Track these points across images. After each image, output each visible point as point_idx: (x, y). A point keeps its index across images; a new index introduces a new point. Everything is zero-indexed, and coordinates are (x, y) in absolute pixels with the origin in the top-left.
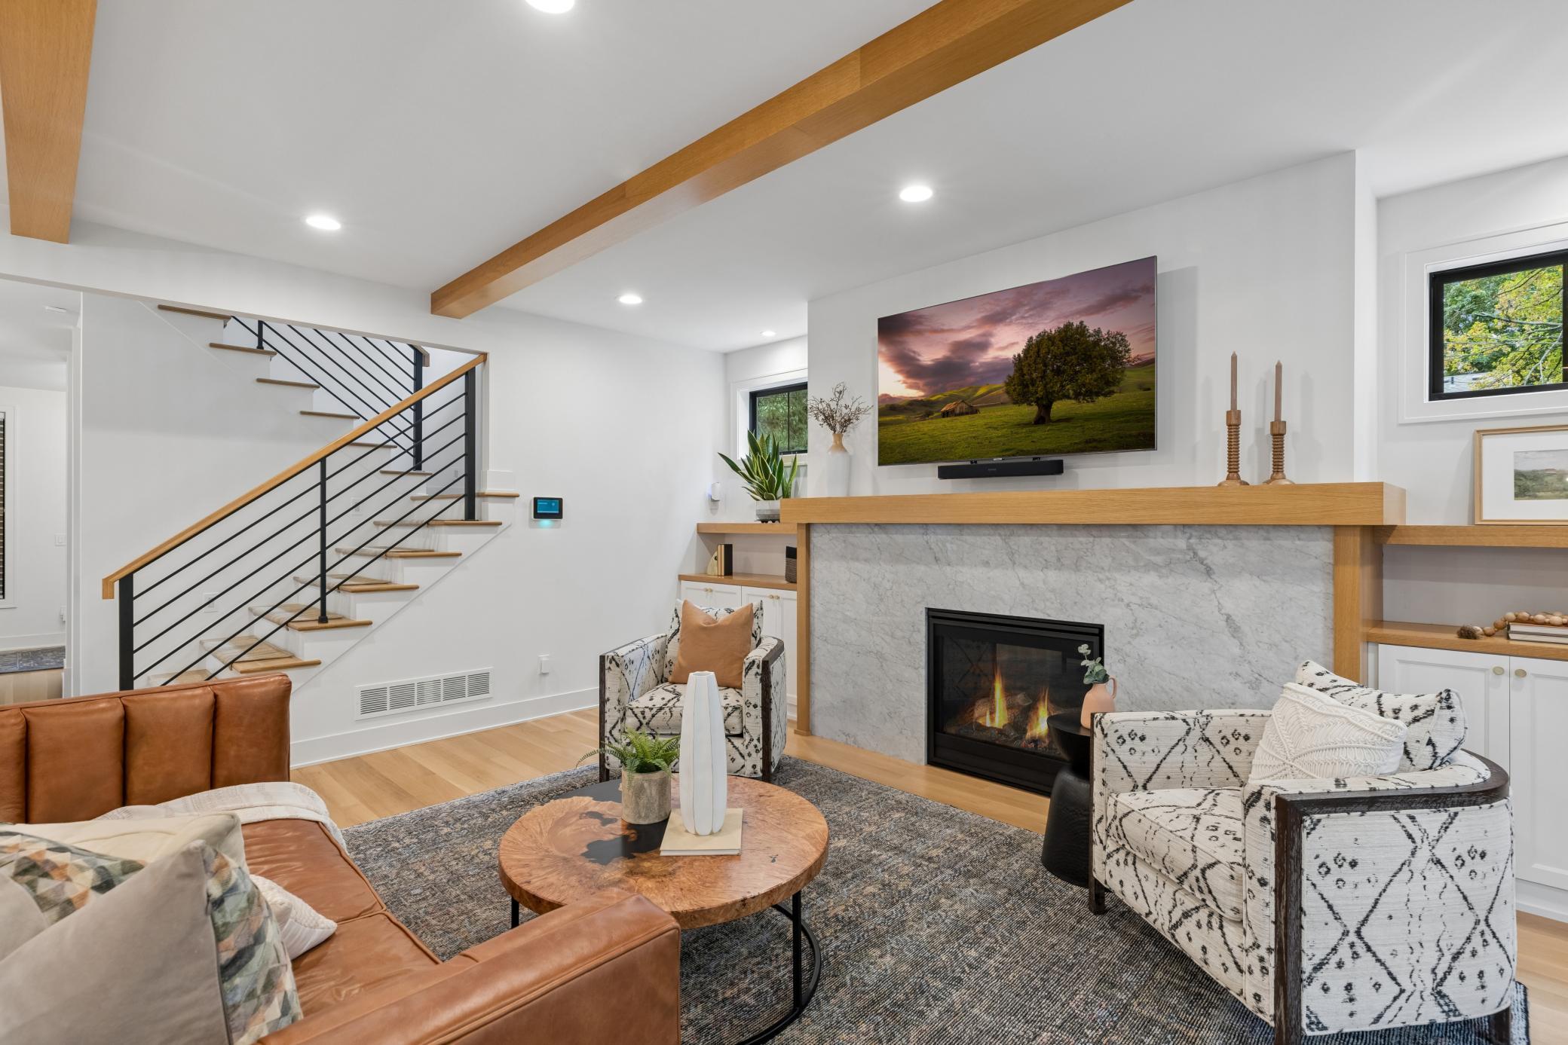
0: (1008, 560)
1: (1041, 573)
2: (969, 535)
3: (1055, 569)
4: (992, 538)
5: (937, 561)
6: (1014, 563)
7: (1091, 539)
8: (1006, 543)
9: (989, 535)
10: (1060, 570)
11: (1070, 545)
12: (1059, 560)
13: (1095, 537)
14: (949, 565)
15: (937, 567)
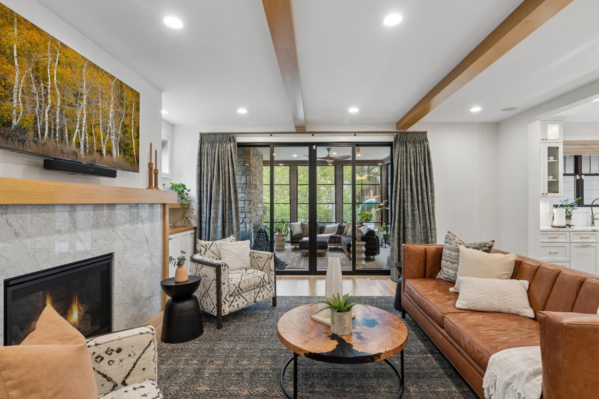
0: (72, 228)
1: (90, 232)
2: (46, 212)
3: (96, 229)
4: (62, 213)
5: (17, 236)
6: (76, 229)
7: (110, 211)
8: (72, 216)
9: (60, 211)
10: (98, 229)
11: (102, 215)
12: (98, 223)
13: (112, 210)
14: (29, 237)
15: (17, 241)
